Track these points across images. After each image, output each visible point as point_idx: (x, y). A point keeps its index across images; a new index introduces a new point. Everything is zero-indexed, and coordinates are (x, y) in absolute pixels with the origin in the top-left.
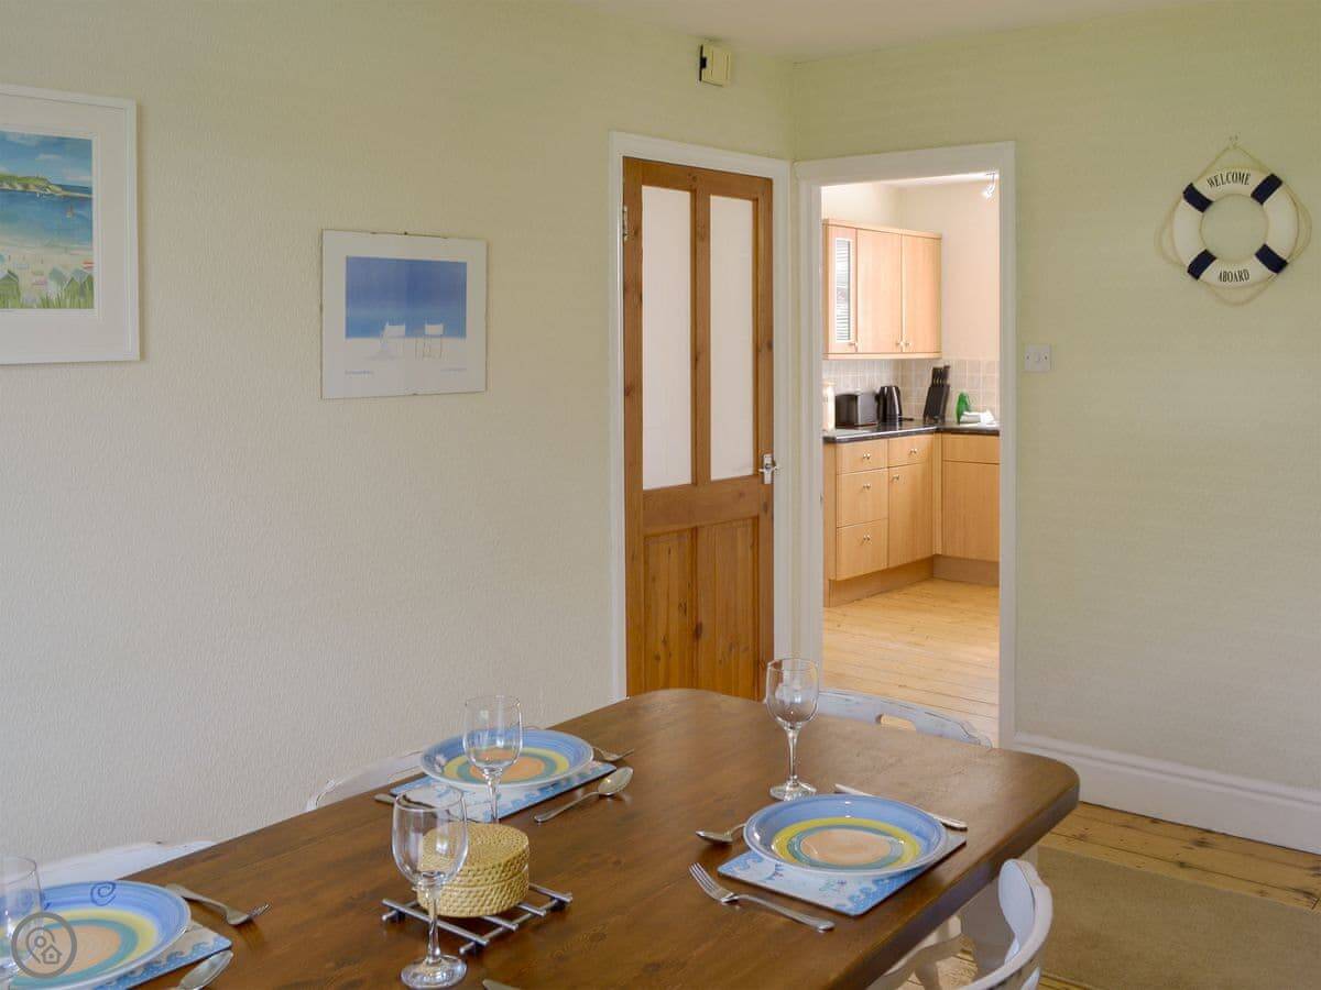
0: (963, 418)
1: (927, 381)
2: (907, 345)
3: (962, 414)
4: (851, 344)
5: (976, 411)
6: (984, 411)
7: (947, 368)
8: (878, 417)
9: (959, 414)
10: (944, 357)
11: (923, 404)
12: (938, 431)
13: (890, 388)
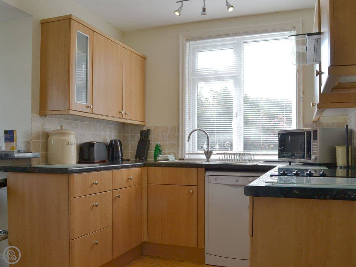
0: (158, 158)
1: (137, 138)
2: (126, 114)
3: (158, 156)
4: (88, 107)
5: (165, 154)
6: (169, 154)
7: (148, 131)
8: (108, 158)
9: (156, 156)
10: (147, 125)
11: (135, 151)
12: (145, 165)
13: (115, 141)
